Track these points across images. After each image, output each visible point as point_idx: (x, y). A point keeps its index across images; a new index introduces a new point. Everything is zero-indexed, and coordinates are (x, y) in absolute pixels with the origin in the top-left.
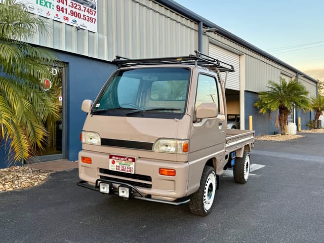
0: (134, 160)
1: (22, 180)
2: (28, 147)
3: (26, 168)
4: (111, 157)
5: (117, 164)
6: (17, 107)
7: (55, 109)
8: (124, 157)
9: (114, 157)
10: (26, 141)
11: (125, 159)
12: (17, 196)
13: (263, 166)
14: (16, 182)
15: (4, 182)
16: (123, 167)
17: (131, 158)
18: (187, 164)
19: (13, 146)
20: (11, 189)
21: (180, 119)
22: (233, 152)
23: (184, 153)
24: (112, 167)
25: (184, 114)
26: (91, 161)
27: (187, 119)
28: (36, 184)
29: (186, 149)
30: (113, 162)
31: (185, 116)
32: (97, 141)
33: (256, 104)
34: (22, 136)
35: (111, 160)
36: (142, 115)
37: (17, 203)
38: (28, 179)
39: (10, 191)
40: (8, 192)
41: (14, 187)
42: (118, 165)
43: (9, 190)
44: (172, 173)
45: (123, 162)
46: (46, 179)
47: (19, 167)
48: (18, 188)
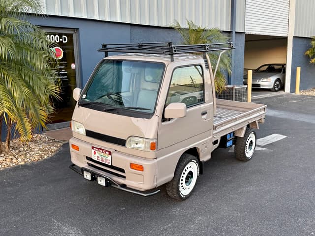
0: (110, 153)
1: (34, 153)
2: (31, 129)
3: (43, 136)
4: (93, 148)
5: (97, 155)
6: (17, 95)
7: (55, 90)
8: (103, 150)
9: (95, 149)
10: (29, 124)
11: (104, 151)
12: (26, 170)
13: (285, 137)
14: (28, 155)
15: (17, 156)
16: (102, 158)
17: (108, 151)
18: (155, 161)
19: (17, 130)
20: (23, 163)
21: (148, 119)
22: (230, 134)
23: (151, 151)
24: (94, 157)
25: (153, 114)
26: (78, 148)
27: (156, 119)
28: (46, 157)
29: (153, 147)
30: (95, 153)
31: (154, 116)
32: (82, 131)
33: (308, 52)
34: (26, 120)
35: (93, 151)
36: (118, 112)
37: (24, 178)
38: (39, 152)
39: (22, 165)
40: (19, 166)
41: (25, 160)
42: (99, 156)
43: (21, 163)
44: (141, 168)
45: (102, 154)
46: (56, 150)
47: (37, 135)
48: (29, 161)
